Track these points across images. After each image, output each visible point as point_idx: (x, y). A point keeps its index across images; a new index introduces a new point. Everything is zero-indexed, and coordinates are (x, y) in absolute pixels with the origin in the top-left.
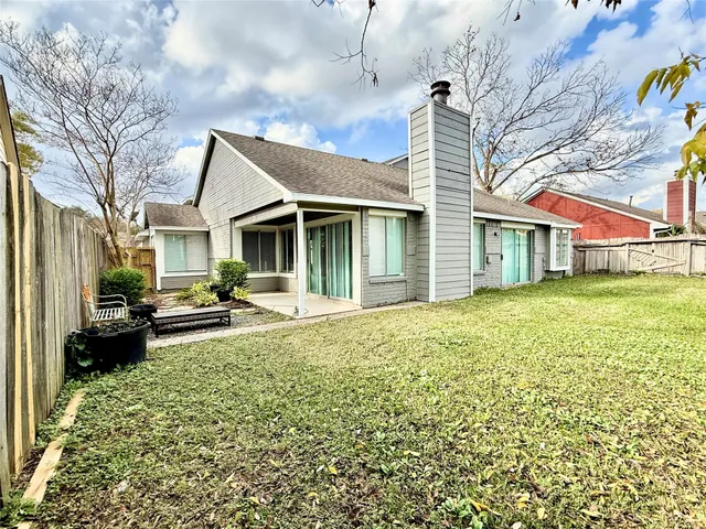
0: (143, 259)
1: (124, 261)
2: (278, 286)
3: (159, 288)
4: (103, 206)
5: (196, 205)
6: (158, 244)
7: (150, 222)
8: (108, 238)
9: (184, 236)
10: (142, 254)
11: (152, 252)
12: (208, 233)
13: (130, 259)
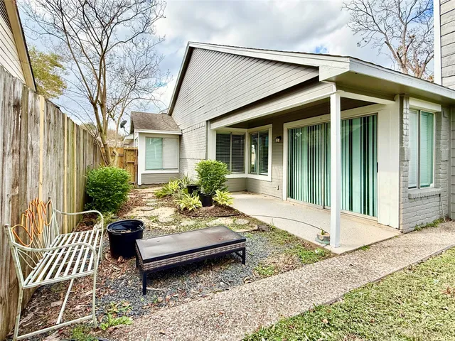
0: (128, 157)
1: (111, 160)
2: (246, 187)
3: (140, 183)
4: (94, 105)
5: (170, 114)
6: (140, 145)
7: (135, 126)
8: (99, 138)
9: (161, 139)
10: (128, 153)
11: (135, 152)
12: (180, 137)
13: (117, 158)
